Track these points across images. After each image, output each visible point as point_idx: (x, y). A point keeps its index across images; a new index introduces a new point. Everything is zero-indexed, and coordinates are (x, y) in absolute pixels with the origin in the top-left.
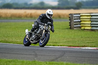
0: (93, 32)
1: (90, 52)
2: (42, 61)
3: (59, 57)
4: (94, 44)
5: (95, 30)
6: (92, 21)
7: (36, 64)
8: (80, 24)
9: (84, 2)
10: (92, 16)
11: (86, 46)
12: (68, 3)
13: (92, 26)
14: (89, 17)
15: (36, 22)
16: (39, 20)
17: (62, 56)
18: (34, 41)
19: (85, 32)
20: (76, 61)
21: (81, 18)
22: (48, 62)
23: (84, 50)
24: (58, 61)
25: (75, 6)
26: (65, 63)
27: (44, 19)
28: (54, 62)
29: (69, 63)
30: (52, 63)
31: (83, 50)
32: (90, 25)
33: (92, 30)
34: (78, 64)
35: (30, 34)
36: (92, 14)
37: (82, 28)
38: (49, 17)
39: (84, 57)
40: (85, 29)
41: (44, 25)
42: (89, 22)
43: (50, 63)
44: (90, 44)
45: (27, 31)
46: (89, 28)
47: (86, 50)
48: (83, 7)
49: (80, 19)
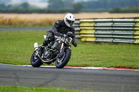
0: (98, 46)
1: (94, 74)
2: (26, 86)
3: (49, 82)
4: (99, 63)
5: (100, 42)
6: (96, 30)
7: (17, 90)
8: (80, 34)
9: (84, 3)
10: (96, 22)
11: (89, 66)
12: (62, 4)
13: (97, 37)
14: (92, 25)
15: (51, 32)
16: (55, 29)
17: (55, 79)
18: (48, 60)
19: (87, 46)
20: (75, 87)
21: (81, 25)
22: (34, 89)
23: (86, 71)
24: (48, 87)
25: (72, 9)
26: (58, 89)
27: (62, 27)
28: (43, 88)
29: (64, 89)
30: (41, 90)
31: (84, 71)
32: (93, 36)
33: (97, 43)
34: (77, 91)
35: (42, 50)
36: (96, 20)
37: (83, 40)
38: (69, 25)
39: (86, 81)
40: (86, 42)
41: (62, 36)
42: (93, 32)
43: (36, 90)
44: (93, 63)
45: (36, 45)
46: (93, 40)
47: (88, 71)
48: (83, 10)
49: (79, 27)
